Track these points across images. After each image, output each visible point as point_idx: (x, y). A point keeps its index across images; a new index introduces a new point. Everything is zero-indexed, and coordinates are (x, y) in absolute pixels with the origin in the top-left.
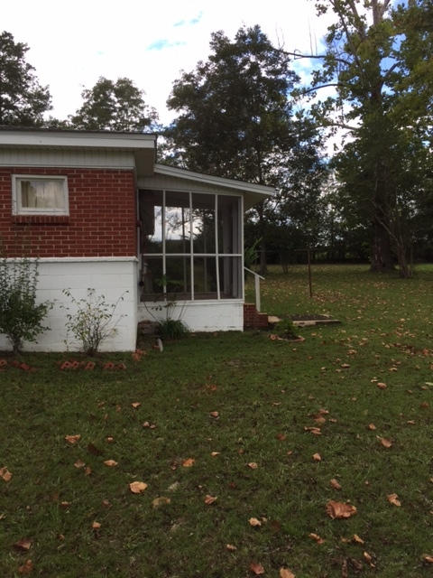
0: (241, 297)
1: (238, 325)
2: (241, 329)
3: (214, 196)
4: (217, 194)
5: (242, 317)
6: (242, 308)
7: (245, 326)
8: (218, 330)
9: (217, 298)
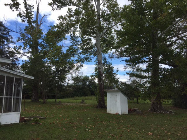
0: (20, 111)
1: (18, 121)
2: (19, 122)
3: (14, 78)
4: (15, 77)
5: (19, 118)
6: (19, 115)
7: (20, 121)
8: (10, 123)
9: (11, 112)
